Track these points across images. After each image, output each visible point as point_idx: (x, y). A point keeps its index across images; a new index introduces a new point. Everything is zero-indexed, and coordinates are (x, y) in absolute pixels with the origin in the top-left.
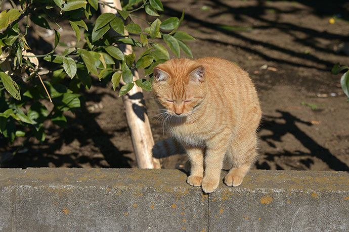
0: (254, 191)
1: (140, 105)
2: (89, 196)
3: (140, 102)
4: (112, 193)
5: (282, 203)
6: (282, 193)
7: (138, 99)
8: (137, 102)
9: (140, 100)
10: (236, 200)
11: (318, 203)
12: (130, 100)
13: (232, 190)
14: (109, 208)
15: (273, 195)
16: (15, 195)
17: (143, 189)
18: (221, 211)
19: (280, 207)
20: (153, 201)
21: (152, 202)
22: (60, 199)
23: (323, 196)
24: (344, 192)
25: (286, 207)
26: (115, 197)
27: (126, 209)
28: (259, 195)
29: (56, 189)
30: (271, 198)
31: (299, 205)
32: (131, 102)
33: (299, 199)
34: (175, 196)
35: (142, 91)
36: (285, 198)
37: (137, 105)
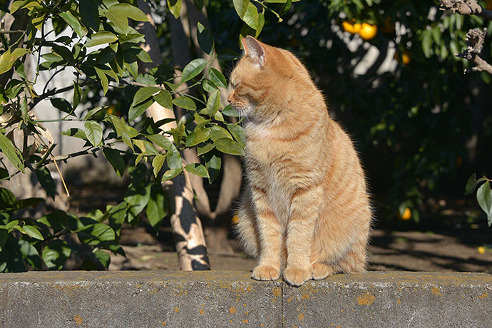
0: (348, 286)
1: (203, 262)
2: (111, 296)
3: (202, 259)
4: (145, 290)
5: (389, 304)
6: (388, 288)
7: (200, 254)
8: (198, 258)
9: (201, 256)
10: (321, 300)
11: (442, 304)
12: (188, 255)
13: (317, 284)
14: (140, 314)
15: (375, 292)
16: (7, 295)
17: (189, 284)
18: (301, 317)
19: (387, 310)
20: (203, 303)
21: (201, 306)
22: (70, 301)
23: (448, 293)
24: (479, 286)
25: (394, 310)
26: (149, 297)
27: (163, 314)
28: (355, 292)
29: (64, 287)
30: (373, 297)
31: (414, 306)
32: (189, 257)
33: (413, 297)
34: (234, 295)
35: (205, 245)
36: (393, 297)
37: (198, 263)
